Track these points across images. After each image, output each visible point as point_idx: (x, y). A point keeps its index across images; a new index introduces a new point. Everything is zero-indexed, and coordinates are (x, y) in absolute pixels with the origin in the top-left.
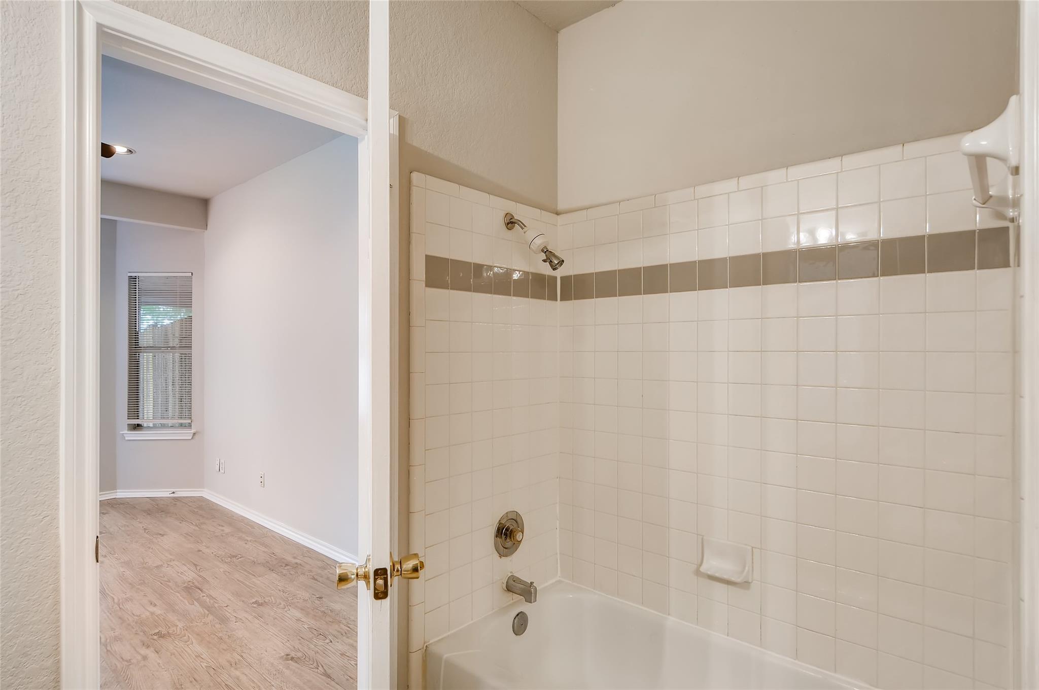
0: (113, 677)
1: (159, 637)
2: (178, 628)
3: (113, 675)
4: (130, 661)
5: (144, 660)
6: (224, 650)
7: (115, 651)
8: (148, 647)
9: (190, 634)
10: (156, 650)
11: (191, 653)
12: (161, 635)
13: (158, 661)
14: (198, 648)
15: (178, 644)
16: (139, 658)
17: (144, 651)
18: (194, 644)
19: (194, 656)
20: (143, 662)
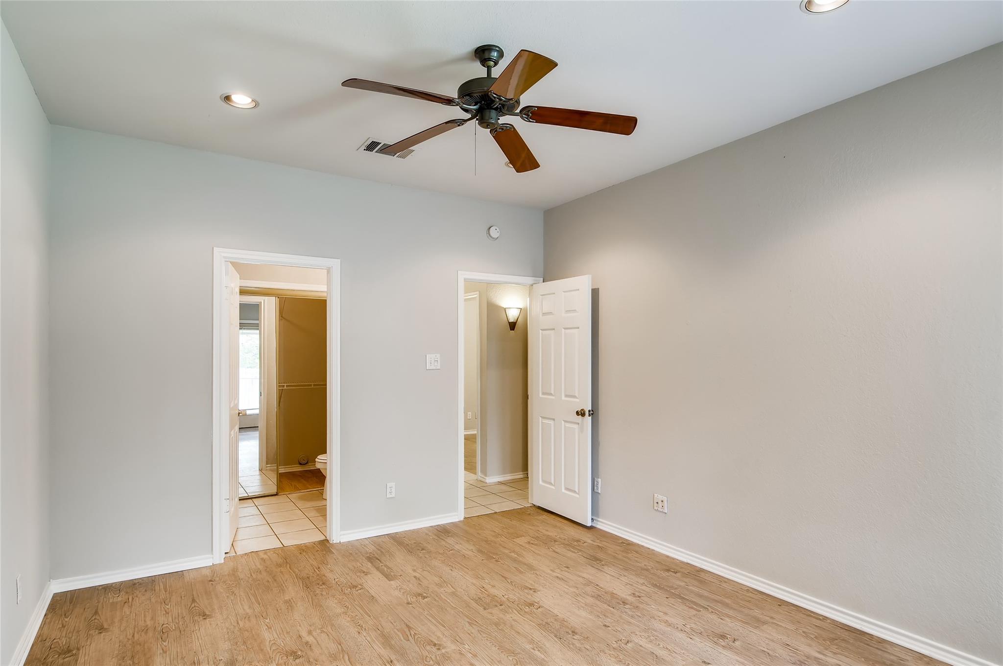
0: (333, 620)
1: (296, 652)
2: (277, 662)
3: (333, 622)
4: (323, 632)
5: (311, 631)
6: (248, 631)
7: (334, 643)
8: (307, 643)
9: (268, 651)
10: (300, 639)
11: (274, 631)
12: (294, 655)
13: (300, 628)
14: (267, 636)
15: (282, 643)
16: (314, 633)
17: (310, 639)
18: (269, 640)
19: (272, 628)
20: (312, 629)
